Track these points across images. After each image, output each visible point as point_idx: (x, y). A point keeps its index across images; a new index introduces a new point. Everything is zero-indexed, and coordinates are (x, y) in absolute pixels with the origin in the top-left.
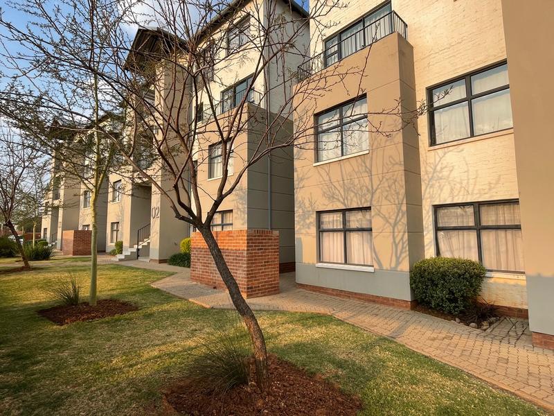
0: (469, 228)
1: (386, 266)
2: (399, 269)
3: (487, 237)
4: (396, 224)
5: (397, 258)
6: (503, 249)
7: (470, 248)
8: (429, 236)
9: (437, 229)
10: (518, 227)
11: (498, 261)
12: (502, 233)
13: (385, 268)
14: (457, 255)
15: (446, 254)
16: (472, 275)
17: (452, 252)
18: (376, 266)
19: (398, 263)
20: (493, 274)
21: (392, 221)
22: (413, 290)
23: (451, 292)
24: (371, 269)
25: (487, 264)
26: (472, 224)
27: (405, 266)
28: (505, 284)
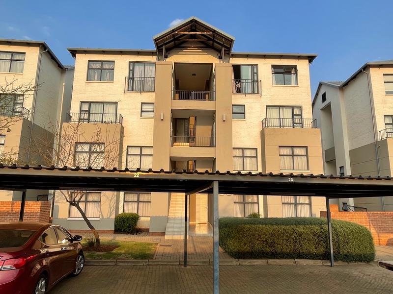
0: (135, 202)
1: (105, 217)
2: (111, 218)
3: (141, 205)
4: (111, 199)
5: (110, 213)
6: (144, 208)
7: (134, 208)
8: (121, 204)
9: (124, 202)
10: (150, 202)
11: (143, 214)
12: (145, 203)
13: (104, 217)
14: (130, 212)
15: (126, 212)
16: (135, 218)
17: (128, 210)
18: (101, 217)
19: (110, 215)
20: (141, 218)
21: (110, 199)
22: (115, 226)
23: (129, 225)
24: (99, 219)
25: (140, 214)
26: (136, 200)
27: (113, 217)
28: (144, 221)
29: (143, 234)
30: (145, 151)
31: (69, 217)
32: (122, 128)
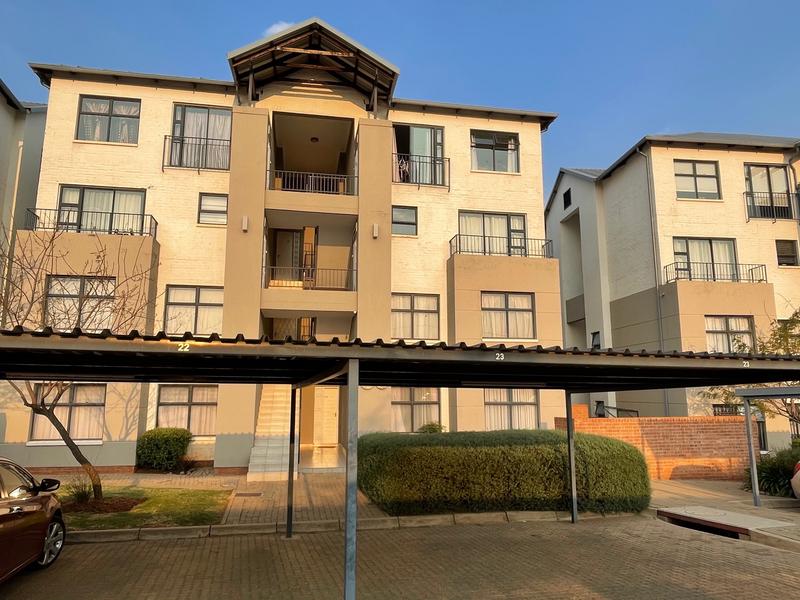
0: (183, 404)
1: (115, 437)
2: (128, 439)
3: (196, 410)
4: (130, 400)
5: (127, 430)
6: (204, 418)
7: (182, 419)
8: (152, 410)
9: (159, 404)
10: (216, 404)
11: (200, 429)
12: (204, 408)
13: (113, 439)
14: (172, 426)
15: (164, 425)
16: (183, 439)
17: (168, 423)
18: (105, 439)
19: (127, 435)
20: (196, 438)
21: (126, 398)
22: (138, 456)
23: (170, 453)
24: (100, 442)
25: (194, 430)
26: (186, 401)
27: (134, 437)
28: (202, 445)
29: (201, 471)
30: (207, 297)
31: (31, 438)
32: (156, 246)
